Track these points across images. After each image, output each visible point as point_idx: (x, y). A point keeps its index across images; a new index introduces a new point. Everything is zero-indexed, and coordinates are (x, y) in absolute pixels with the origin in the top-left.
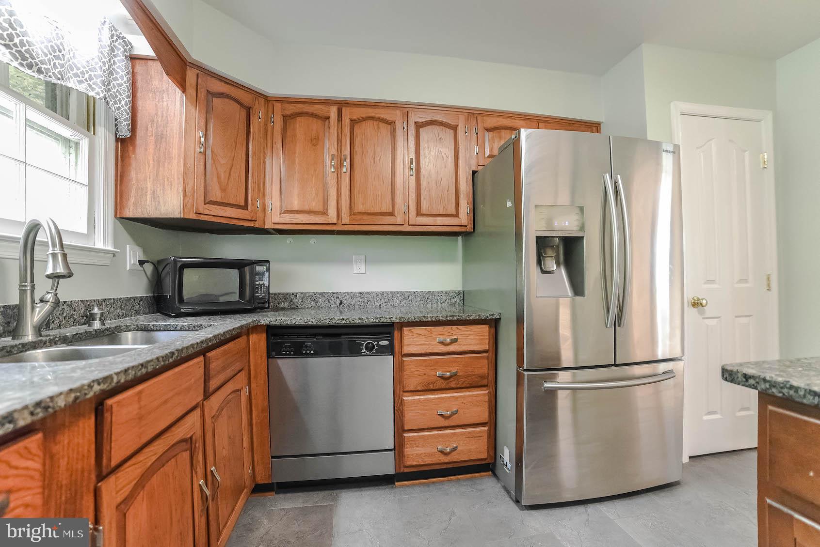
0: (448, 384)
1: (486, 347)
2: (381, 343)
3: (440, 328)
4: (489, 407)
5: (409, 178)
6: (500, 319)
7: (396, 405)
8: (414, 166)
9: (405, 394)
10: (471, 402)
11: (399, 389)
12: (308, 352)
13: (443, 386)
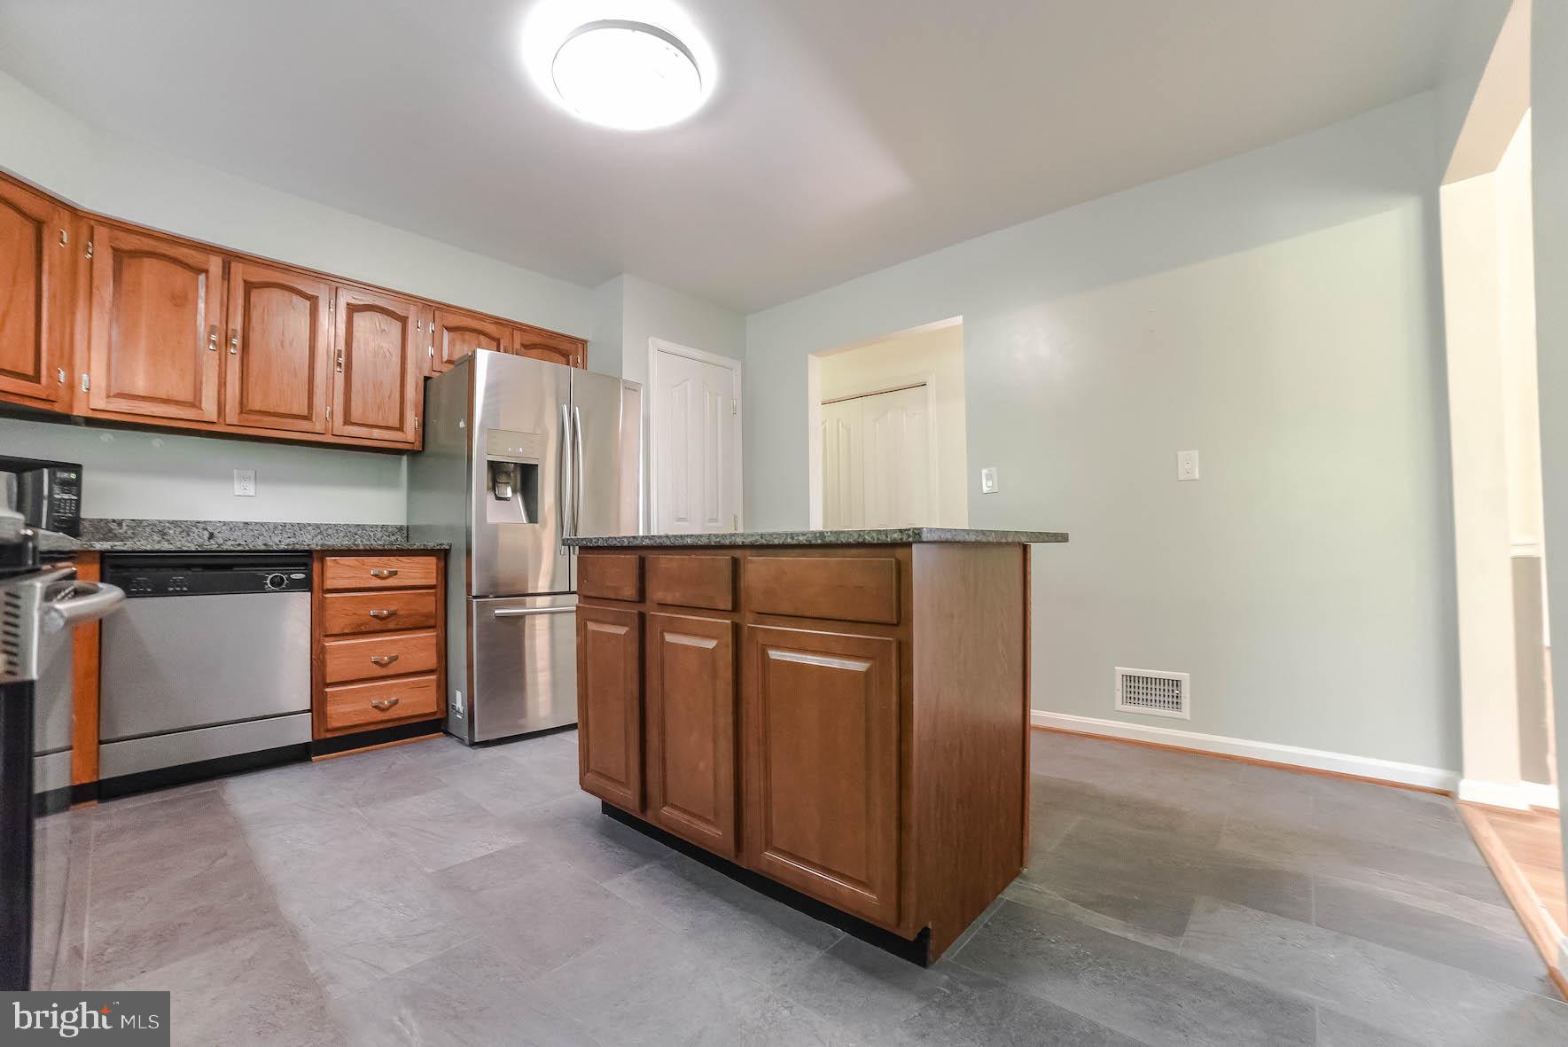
0: (385, 625)
1: (433, 582)
2: (293, 576)
3: (375, 559)
4: (438, 652)
5: (336, 376)
6: (450, 549)
7: (314, 653)
8: (342, 360)
9: (326, 639)
10: (415, 646)
11: (320, 630)
12: (178, 589)
13: (378, 627)
